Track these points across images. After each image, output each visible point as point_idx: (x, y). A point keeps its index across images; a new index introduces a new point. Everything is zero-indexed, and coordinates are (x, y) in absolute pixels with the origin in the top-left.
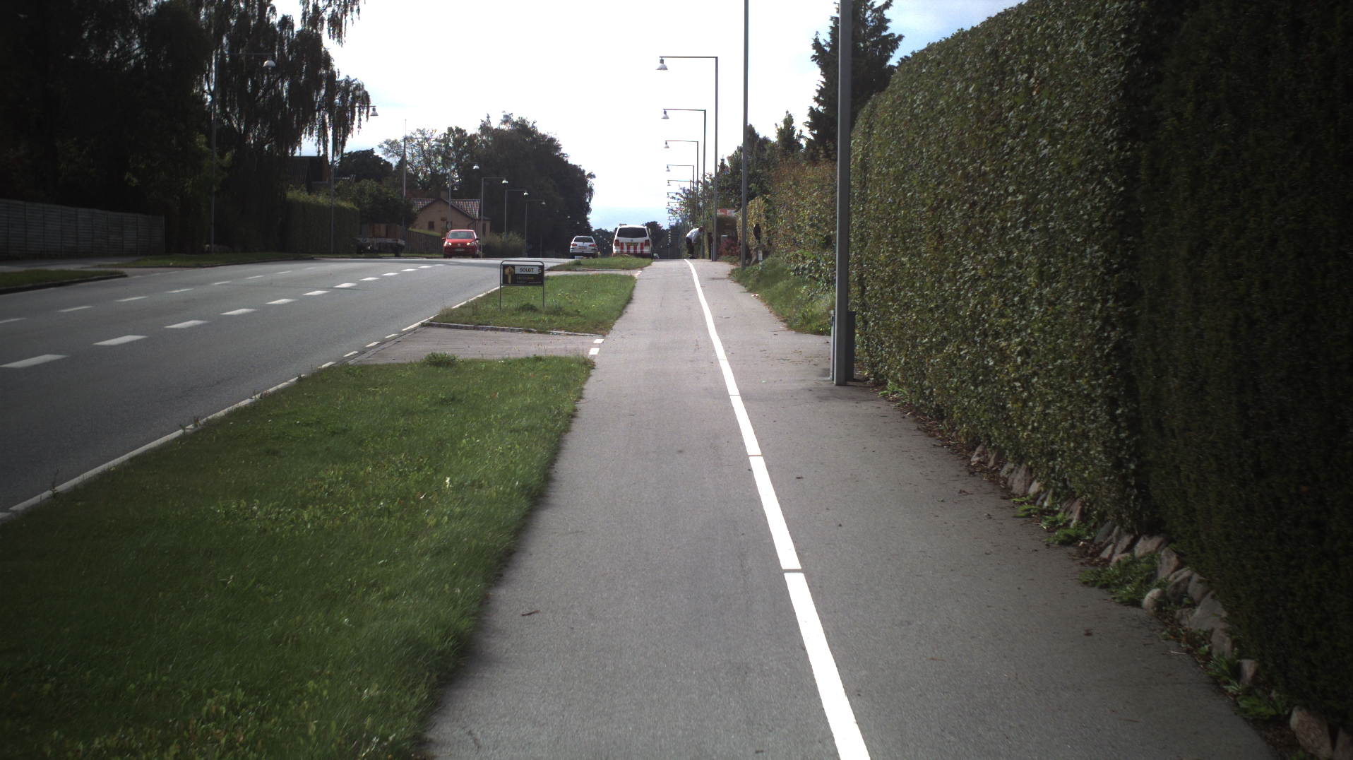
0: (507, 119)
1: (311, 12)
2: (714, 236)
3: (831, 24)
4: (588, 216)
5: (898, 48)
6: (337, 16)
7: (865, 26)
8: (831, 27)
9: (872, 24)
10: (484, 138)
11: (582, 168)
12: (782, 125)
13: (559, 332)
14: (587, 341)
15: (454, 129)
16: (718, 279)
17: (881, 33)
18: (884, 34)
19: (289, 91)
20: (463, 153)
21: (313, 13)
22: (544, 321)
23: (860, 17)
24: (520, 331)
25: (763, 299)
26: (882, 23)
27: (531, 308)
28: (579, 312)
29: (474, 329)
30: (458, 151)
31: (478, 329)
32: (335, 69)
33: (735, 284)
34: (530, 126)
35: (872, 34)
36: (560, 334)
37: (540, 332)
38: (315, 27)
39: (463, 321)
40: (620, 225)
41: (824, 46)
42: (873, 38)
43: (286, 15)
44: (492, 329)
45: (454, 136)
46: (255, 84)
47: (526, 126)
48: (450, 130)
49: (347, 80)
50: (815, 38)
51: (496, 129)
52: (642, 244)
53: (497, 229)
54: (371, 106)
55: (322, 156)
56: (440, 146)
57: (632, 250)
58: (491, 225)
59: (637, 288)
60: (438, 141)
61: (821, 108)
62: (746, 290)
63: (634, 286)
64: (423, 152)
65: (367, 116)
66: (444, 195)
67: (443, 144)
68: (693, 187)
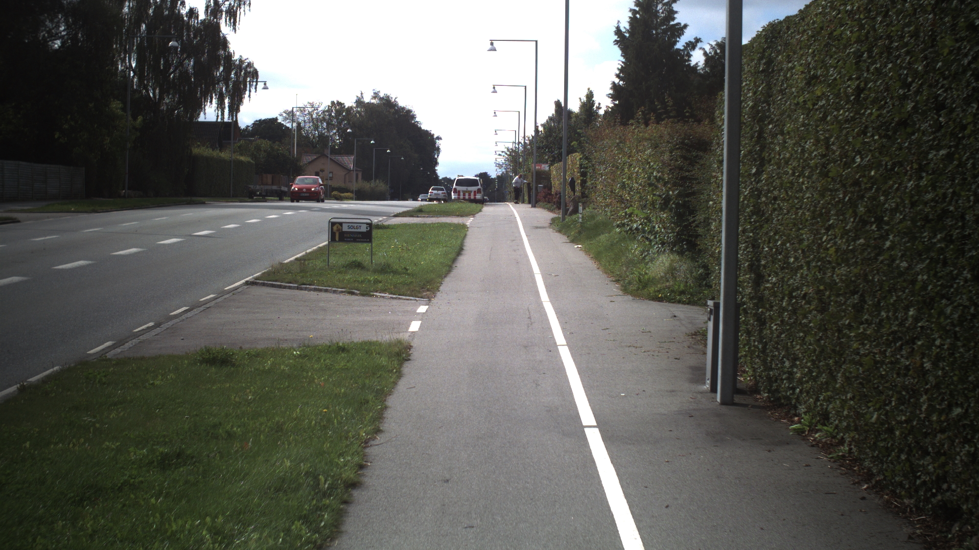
0: (376, 95)
1: (212, 5)
2: (533, 185)
3: (630, 15)
4: (436, 168)
5: (683, 34)
6: (233, 9)
7: (657, 17)
8: (630, 17)
9: (662, 15)
10: (359, 109)
11: (432, 133)
12: (584, 99)
13: (383, 295)
14: (409, 308)
15: (336, 102)
16: (540, 228)
17: (669, 22)
18: (672, 23)
19: (194, 67)
20: (343, 120)
21: (214, 6)
22: (369, 281)
23: (653, 9)
24: (342, 292)
25: (587, 251)
26: (671, 14)
27: (359, 265)
28: (407, 270)
29: (298, 288)
30: (339, 119)
31: (301, 289)
32: (231, 50)
33: (556, 234)
34: (393, 100)
35: (662, 23)
36: (383, 297)
37: (363, 295)
38: (215, 17)
39: (287, 280)
40: (459, 176)
41: (625, 32)
42: (663, 26)
43: (192, 7)
44: (315, 290)
45: (335, 107)
46: (166, 62)
47: (390, 101)
48: (333, 103)
49: (241, 59)
50: (616, 26)
51: (368, 103)
52: (475, 192)
53: (367, 177)
54: (259, 80)
55: (219, 120)
56: (325, 115)
57: (467, 197)
58: (362, 174)
59: (468, 237)
60: (324, 112)
61: (621, 83)
62: (568, 241)
63: (466, 235)
64: (313, 119)
65: (256, 88)
66: (328, 152)
67: (327, 114)
68: (515, 147)
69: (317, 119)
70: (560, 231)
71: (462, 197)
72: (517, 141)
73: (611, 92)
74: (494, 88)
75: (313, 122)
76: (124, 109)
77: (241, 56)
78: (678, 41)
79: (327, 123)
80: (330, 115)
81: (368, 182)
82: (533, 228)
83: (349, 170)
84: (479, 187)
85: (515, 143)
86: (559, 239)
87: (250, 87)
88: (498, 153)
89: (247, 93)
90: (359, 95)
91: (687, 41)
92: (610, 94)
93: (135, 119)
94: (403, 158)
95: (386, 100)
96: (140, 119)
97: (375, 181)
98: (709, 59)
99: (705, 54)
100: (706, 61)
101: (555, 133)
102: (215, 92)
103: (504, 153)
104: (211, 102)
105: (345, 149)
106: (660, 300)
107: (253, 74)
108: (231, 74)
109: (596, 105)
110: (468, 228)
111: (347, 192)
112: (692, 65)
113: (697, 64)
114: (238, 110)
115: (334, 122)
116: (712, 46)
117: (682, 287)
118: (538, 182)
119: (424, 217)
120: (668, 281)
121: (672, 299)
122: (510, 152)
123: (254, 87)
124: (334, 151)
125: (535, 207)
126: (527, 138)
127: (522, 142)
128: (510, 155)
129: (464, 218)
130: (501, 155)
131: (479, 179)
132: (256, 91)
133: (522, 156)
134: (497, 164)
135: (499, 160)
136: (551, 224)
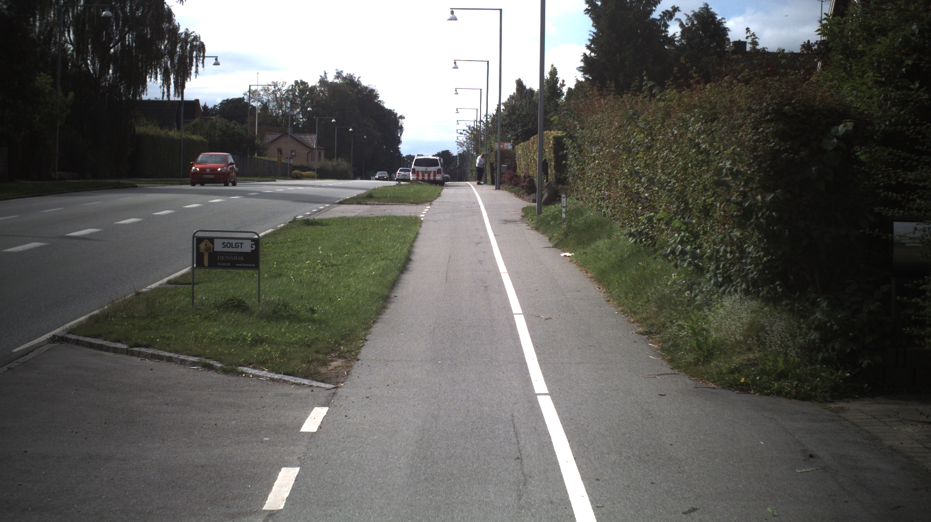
0: (339, 75)
2: (497, 165)
4: (399, 146)
10: (322, 89)
11: (395, 112)
13: (258, 372)
15: (299, 82)
16: (511, 222)
20: (306, 99)
22: (245, 340)
25: (583, 264)
27: (238, 306)
28: (314, 312)
29: (127, 352)
30: (302, 98)
31: (133, 354)
32: (177, 23)
33: (533, 232)
34: (356, 80)
36: (257, 377)
37: (225, 371)
44: (153, 357)
45: (299, 87)
47: (353, 81)
48: (296, 82)
49: (186, 32)
51: (331, 83)
52: (435, 172)
53: (329, 156)
54: (206, 55)
55: (165, 98)
56: (289, 94)
57: (426, 178)
58: (325, 153)
59: (420, 237)
60: (288, 91)
61: (593, 54)
62: (551, 245)
63: (417, 234)
64: (277, 98)
65: (203, 63)
66: (289, 130)
67: (291, 93)
68: (477, 125)
69: (281, 98)
70: (537, 229)
71: (420, 178)
72: (479, 120)
73: (582, 64)
74: (455, 63)
75: (277, 102)
76: (54, 85)
77: (187, 29)
78: (654, 10)
79: (291, 102)
80: (294, 94)
81: (330, 160)
82: (502, 222)
83: (312, 149)
84: (439, 167)
85: (477, 121)
86: (537, 241)
87: (197, 62)
88: (459, 131)
89: (194, 68)
90: (323, 75)
91: (664, 10)
92: (580, 67)
93: (66, 95)
94: (365, 137)
95: (350, 80)
96: (71, 94)
97: (337, 159)
98: (685, 31)
99: (682, 25)
100: (682, 32)
101: (518, 110)
102: (159, 67)
103: (465, 132)
104: (156, 78)
105: (308, 128)
106: (744, 389)
107: (199, 48)
108: (176, 48)
109: (560, 82)
110: (422, 221)
111: (309, 171)
112: (669, 36)
113: (674, 35)
114: (183, 87)
115: (298, 101)
116: (689, 16)
117: (781, 365)
118: (502, 162)
119: (373, 204)
120: (750, 349)
121: (766, 388)
122: (472, 131)
123: (201, 62)
124: (297, 130)
125: (499, 189)
126: (488, 117)
127: (484, 120)
128: (471, 134)
129: (419, 207)
130: (462, 134)
131: (439, 159)
132: (203, 66)
133: (484, 134)
134: (458, 142)
135: (460, 139)
136: (523, 216)
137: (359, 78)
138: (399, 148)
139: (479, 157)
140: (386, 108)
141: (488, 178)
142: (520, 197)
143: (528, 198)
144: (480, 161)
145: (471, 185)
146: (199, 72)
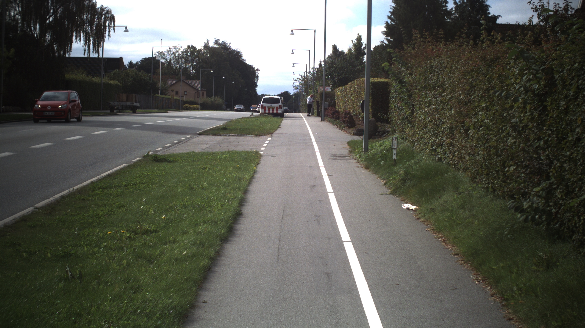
0: (217, 42)
10: (205, 51)
11: (253, 66)
12: (355, 41)
15: (191, 46)
30: (192, 57)
34: (228, 45)
45: (190, 49)
48: (189, 46)
51: (212, 47)
52: (277, 107)
53: (209, 95)
56: (184, 54)
57: (271, 111)
58: (207, 93)
59: (257, 176)
60: (183, 52)
61: (392, 23)
62: (388, 192)
64: (175, 57)
65: (114, 30)
67: (185, 54)
68: (306, 75)
69: (179, 57)
73: (385, 30)
74: (292, 31)
75: (176, 59)
79: (185, 60)
80: (187, 54)
81: (210, 98)
82: (332, 158)
83: (198, 90)
85: (306, 72)
87: (109, 29)
90: (206, 42)
94: (233, 82)
95: (224, 45)
97: (215, 97)
98: (458, 7)
99: (455, 3)
100: (456, 8)
101: (335, 65)
102: (82, 32)
104: (80, 40)
107: (111, 19)
108: (95, 19)
110: (261, 155)
111: (196, 105)
113: (451, 9)
115: (190, 58)
118: (326, 101)
122: (303, 79)
124: (189, 78)
125: (324, 121)
128: (302, 81)
129: (262, 138)
130: (297, 81)
131: (280, 98)
132: (114, 32)
133: (311, 81)
134: (294, 86)
135: (295, 84)
136: (350, 152)
137: (230, 44)
138: (256, 90)
139: (309, 97)
140: (248, 64)
141: (314, 111)
142: (342, 129)
143: (349, 131)
144: (310, 99)
145: (303, 117)
146: (111, 35)
